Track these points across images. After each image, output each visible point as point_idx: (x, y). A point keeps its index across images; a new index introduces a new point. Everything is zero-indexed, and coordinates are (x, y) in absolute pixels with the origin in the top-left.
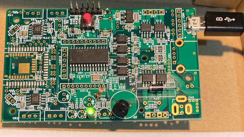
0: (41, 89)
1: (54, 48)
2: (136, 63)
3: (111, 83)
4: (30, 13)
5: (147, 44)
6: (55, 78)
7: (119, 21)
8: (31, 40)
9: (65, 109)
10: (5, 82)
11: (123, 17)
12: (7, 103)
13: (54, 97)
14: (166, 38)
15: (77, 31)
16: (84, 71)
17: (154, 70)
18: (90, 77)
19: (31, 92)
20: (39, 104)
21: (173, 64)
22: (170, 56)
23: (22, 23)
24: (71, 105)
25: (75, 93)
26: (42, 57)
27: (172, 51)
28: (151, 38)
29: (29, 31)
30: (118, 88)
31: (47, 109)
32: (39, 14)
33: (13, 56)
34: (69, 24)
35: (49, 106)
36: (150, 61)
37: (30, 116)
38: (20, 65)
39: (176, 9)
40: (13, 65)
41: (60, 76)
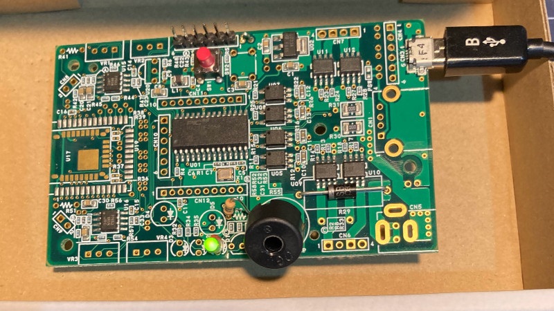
0: (120, 201)
1: (144, 116)
2: (304, 141)
3: (254, 183)
4: (100, 50)
5: (326, 101)
6: (147, 179)
7: (270, 56)
8: (100, 103)
9: (166, 238)
10: (52, 189)
11: (276, 48)
12: (58, 229)
13: (145, 214)
14: (364, 84)
15: (188, 81)
16: (201, 161)
17: (340, 152)
18: (214, 173)
19: (102, 206)
20: (116, 230)
21: (379, 138)
22: (372, 122)
23: (84, 70)
24: (177, 230)
25: (185, 206)
26: (121, 136)
27: (377, 112)
28: (334, 86)
29: (97, 85)
30: (267, 192)
31: (132, 239)
32: (116, 51)
33: (69, 136)
34: (171, 68)
35: (135, 232)
36: (331, 136)
37: (99, 253)
38: (82, 153)
39: (384, 23)
40: (68, 154)
41: (157, 173)
